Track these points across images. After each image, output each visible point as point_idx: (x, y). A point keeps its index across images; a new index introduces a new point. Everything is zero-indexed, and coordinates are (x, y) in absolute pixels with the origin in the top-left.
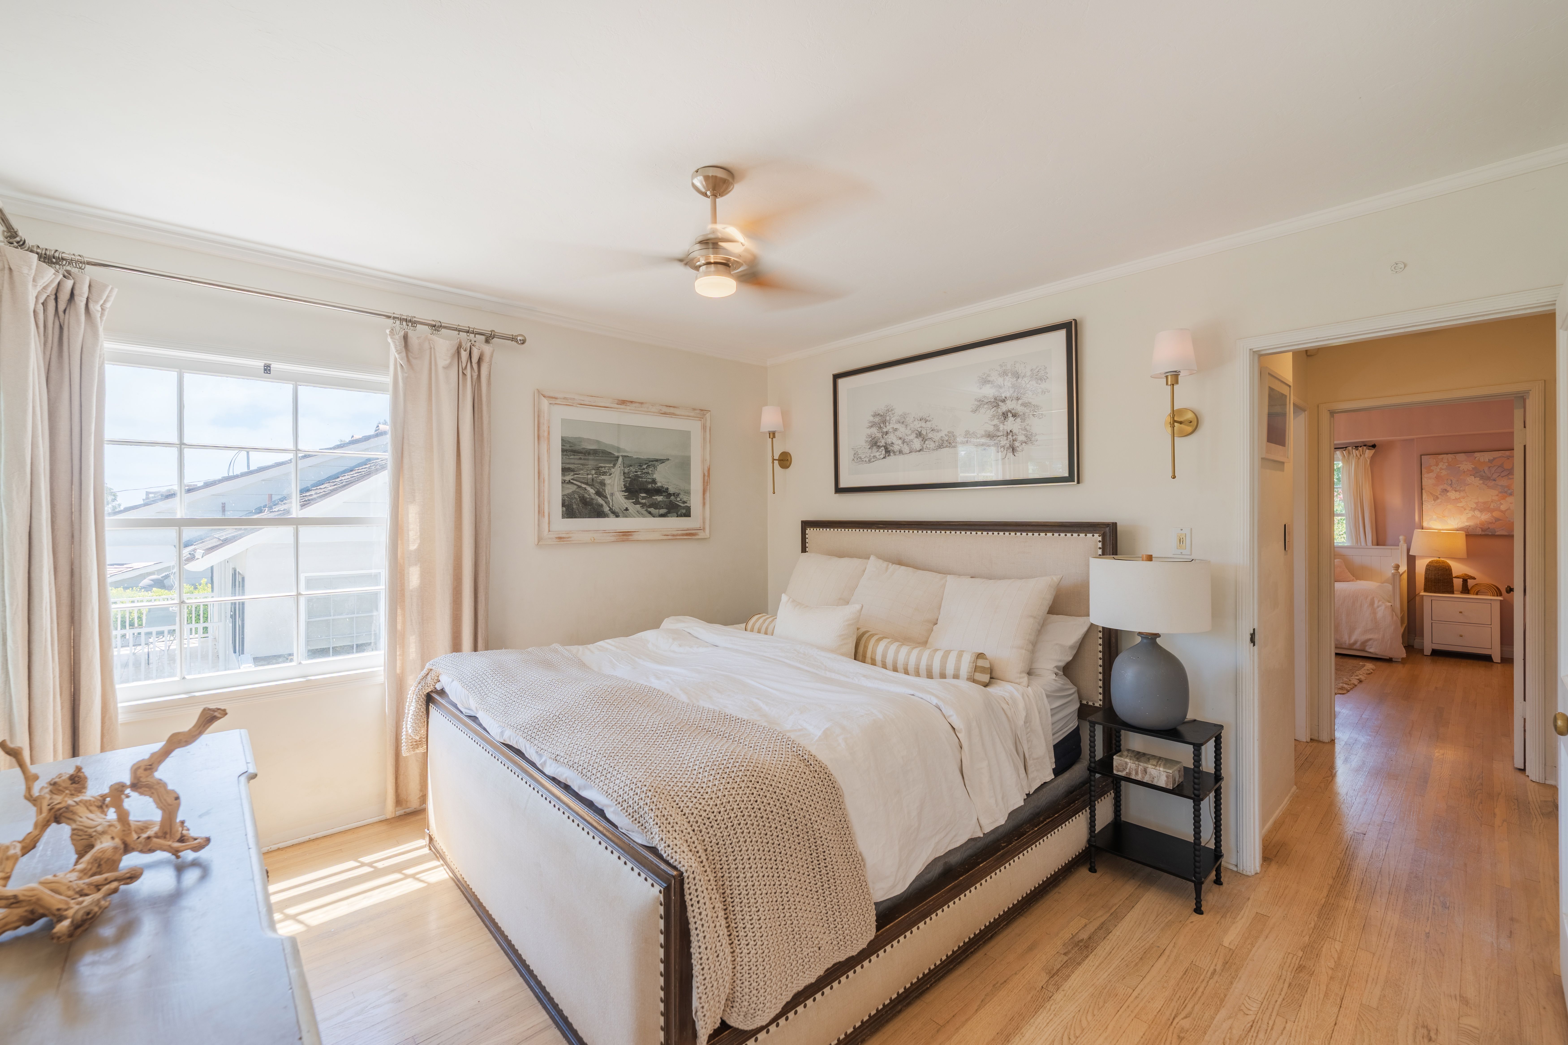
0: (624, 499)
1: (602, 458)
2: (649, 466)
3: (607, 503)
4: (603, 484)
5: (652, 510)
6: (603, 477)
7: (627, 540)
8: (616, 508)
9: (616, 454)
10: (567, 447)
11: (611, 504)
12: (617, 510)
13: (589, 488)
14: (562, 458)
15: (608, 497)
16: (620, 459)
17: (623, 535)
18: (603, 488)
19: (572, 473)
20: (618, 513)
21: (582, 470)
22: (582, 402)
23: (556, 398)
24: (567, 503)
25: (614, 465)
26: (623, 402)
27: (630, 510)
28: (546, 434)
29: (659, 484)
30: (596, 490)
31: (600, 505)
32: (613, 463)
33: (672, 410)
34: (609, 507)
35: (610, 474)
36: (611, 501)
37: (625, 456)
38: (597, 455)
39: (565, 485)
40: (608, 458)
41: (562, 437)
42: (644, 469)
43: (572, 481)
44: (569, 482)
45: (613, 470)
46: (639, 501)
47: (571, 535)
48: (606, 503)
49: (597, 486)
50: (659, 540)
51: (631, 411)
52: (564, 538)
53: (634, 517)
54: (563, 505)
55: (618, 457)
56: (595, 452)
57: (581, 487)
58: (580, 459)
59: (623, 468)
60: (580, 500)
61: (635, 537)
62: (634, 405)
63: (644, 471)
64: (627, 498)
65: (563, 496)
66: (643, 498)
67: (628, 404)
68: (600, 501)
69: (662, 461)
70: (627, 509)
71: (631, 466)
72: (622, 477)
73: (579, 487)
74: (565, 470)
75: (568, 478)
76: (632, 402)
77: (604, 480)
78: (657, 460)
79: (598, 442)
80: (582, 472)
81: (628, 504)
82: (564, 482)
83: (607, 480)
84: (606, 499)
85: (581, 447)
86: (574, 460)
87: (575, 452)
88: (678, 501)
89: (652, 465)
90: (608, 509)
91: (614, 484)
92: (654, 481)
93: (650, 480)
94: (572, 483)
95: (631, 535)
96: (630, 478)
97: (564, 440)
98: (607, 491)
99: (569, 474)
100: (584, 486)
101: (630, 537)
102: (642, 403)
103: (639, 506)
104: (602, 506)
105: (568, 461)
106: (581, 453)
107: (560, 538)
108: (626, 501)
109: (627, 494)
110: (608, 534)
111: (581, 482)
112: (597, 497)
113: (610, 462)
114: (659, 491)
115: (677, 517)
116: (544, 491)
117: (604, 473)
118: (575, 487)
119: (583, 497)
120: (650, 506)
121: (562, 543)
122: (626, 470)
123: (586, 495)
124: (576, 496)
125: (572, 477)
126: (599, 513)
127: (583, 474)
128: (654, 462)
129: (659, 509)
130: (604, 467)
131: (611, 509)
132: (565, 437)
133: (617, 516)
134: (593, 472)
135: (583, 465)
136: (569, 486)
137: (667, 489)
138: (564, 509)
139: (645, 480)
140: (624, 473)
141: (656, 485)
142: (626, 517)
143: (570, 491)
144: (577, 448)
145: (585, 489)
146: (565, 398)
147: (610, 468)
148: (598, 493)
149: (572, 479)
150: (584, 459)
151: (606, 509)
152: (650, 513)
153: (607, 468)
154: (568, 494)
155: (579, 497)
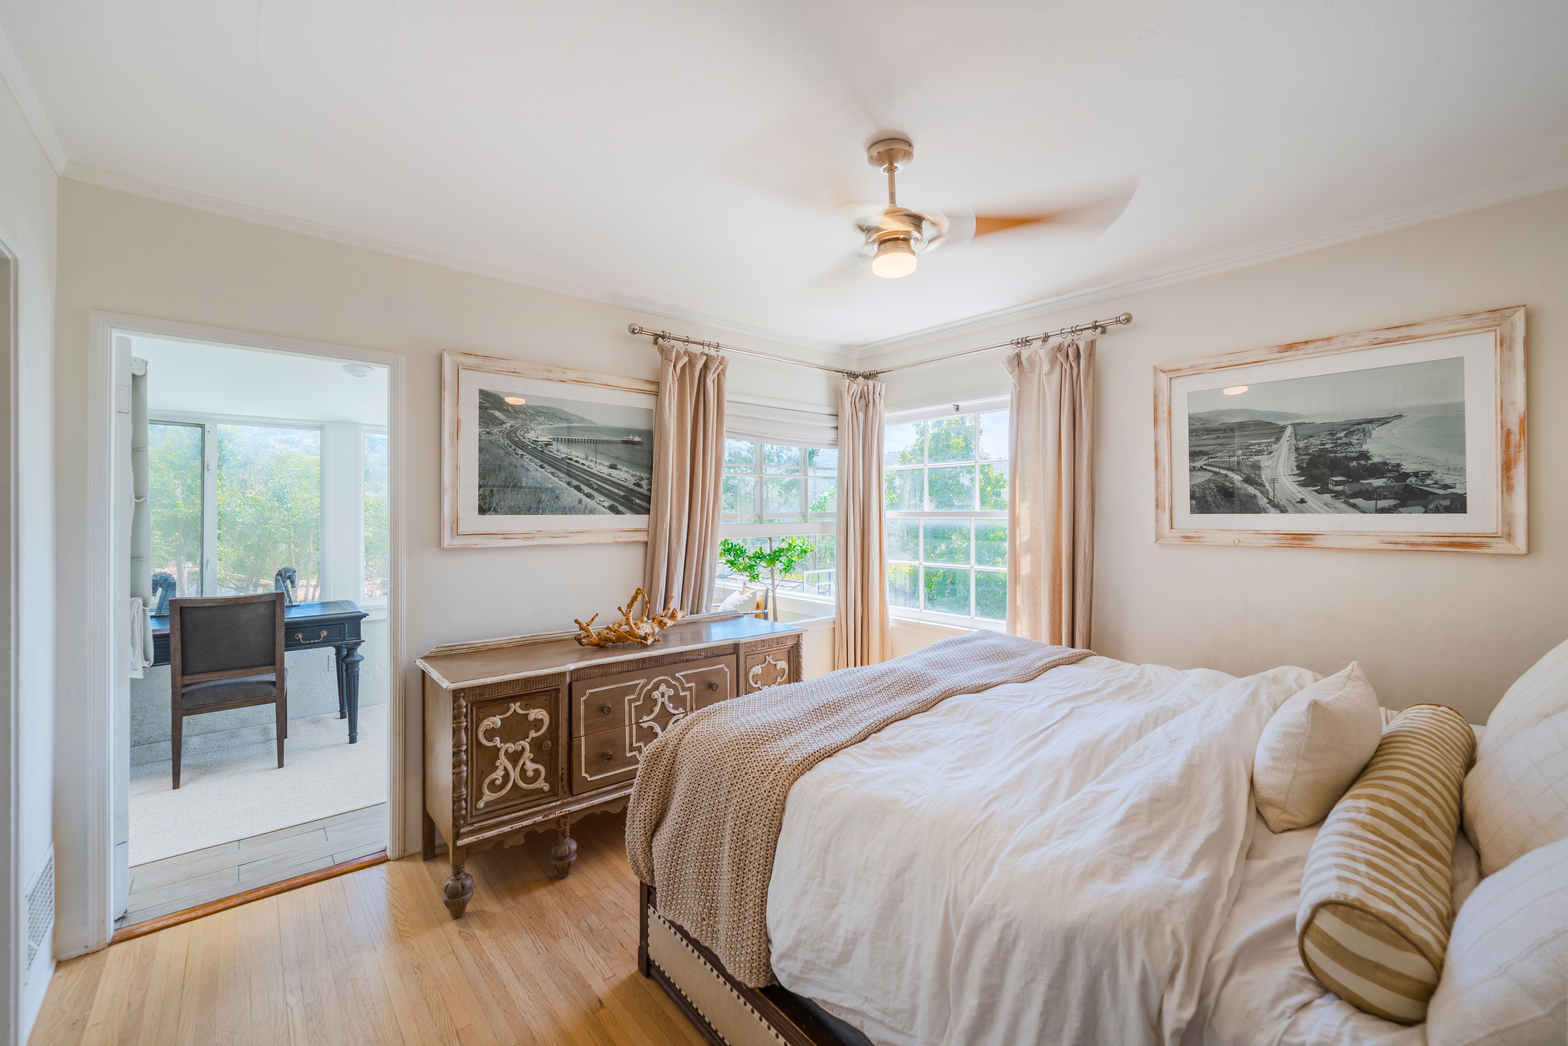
0: (1297, 487)
1: (1254, 432)
2: (1352, 433)
3: (1265, 493)
4: (1256, 467)
5: (1359, 502)
6: (1256, 458)
7: (1301, 546)
8: (1281, 499)
9: (1281, 423)
10: (1198, 425)
11: (1271, 494)
12: (1283, 502)
13: (1231, 474)
14: (1190, 440)
15: (1267, 484)
16: (1289, 431)
17: (1294, 539)
18: (1257, 472)
19: (1206, 457)
20: (1285, 507)
21: (1221, 451)
22: (1218, 365)
23: (1179, 370)
24: (1198, 495)
25: (1278, 439)
26: (1290, 347)
27: (1309, 503)
28: (1166, 415)
29: (1376, 460)
30: (1244, 476)
31: (1250, 497)
32: (1275, 436)
33: (1404, 332)
34: (1268, 498)
35: (1270, 453)
36: (1271, 490)
37: (1299, 424)
38: (1246, 429)
39: (1194, 473)
40: (1265, 431)
41: (1189, 415)
42: (1340, 438)
43: (1204, 467)
44: (1201, 469)
45: (1275, 446)
46: (1328, 489)
47: (1202, 535)
48: (1262, 492)
49: (1246, 470)
50: (1371, 550)
51: (1305, 357)
52: (1192, 537)
53: (1319, 513)
54: (1192, 497)
55: (1285, 427)
56: (1242, 426)
57: (1219, 473)
58: (1218, 438)
59: (1294, 442)
60: (1219, 491)
61: (1318, 542)
62: (1312, 345)
63: (1339, 442)
64: (1303, 484)
65: (1192, 486)
66: (1337, 483)
67: (1301, 347)
68: (1251, 490)
69: (1383, 421)
70: (1302, 501)
71: (1311, 436)
72: (1294, 455)
73: (1216, 473)
74: (1194, 455)
75: (1198, 464)
76: (1306, 343)
77: (1260, 461)
78: (1371, 421)
79: (1248, 411)
80: (1220, 454)
81: (1307, 493)
82: (1192, 469)
83: (1264, 461)
84: (1262, 488)
85: (1219, 423)
86: (1208, 442)
87: (1209, 431)
88: (1428, 486)
89: (1358, 430)
90: (1267, 501)
91: (1276, 467)
92: (1364, 456)
93: (1353, 455)
94: (1205, 470)
95: (1310, 539)
96: (1309, 454)
97: (1191, 418)
98: (1263, 476)
99: (1201, 459)
100: (1223, 472)
101: (1307, 542)
102: (1328, 339)
103: (1328, 495)
104: (1255, 497)
105: (1198, 443)
106: (1219, 430)
107: (1187, 537)
108: (1301, 489)
109: (1303, 478)
110: (1264, 536)
111: (1219, 468)
112: (1246, 485)
113: (1269, 435)
114: (1378, 470)
115: (1426, 512)
116: (1164, 482)
117: (1259, 453)
118: (1211, 474)
119: (1223, 486)
120: (1355, 495)
121: (1189, 543)
122: (1301, 444)
123: (1228, 484)
124: (1212, 485)
125: (1206, 462)
126: (1248, 506)
127: (1222, 457)
128: (1365, 425)
129: (1377, 500)
130: (1259, 444)
131: (1271, 502)
132: (1193, 414)
133: (1283, 511)
134: (1240, 452)
135: (1222, 445)
136: (1200, 473)
137: (1399, 465)
138: (1194, 502)
139: (1344, 455)
140: (1297, 449)
141: (1370, 462)
142: (1301, 512)
143: (1203, 480)
144: (1213, 425)
145: (1226, 476)
146: (1191, 367)
147: (1269, 445)
148: (1248, 480)
149: (1205, 465)
150: (1224, 437)
151: (1263, 501)
152: (1354, 506)
153: (1263, 445)
154: (1199, 483)
155: (1217, 487)
